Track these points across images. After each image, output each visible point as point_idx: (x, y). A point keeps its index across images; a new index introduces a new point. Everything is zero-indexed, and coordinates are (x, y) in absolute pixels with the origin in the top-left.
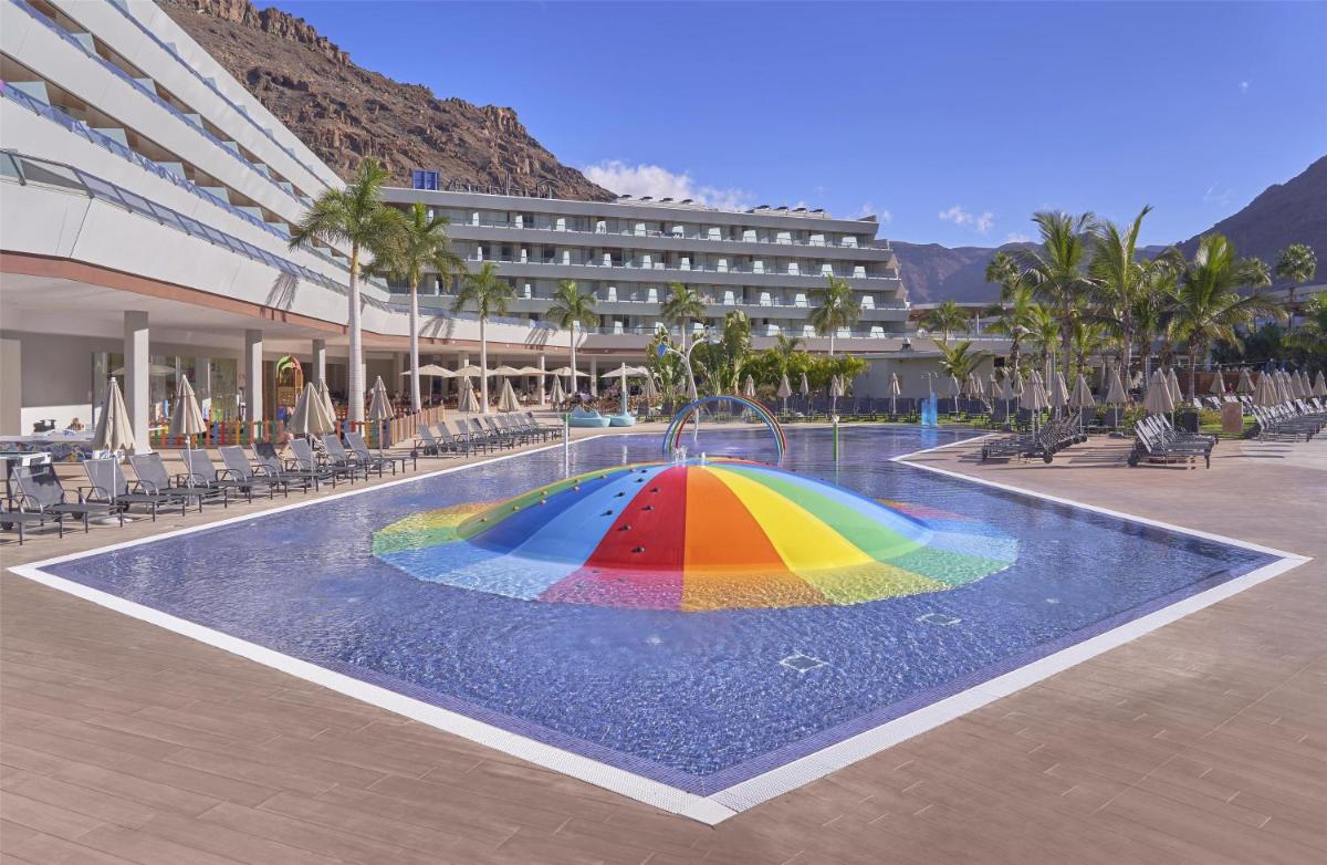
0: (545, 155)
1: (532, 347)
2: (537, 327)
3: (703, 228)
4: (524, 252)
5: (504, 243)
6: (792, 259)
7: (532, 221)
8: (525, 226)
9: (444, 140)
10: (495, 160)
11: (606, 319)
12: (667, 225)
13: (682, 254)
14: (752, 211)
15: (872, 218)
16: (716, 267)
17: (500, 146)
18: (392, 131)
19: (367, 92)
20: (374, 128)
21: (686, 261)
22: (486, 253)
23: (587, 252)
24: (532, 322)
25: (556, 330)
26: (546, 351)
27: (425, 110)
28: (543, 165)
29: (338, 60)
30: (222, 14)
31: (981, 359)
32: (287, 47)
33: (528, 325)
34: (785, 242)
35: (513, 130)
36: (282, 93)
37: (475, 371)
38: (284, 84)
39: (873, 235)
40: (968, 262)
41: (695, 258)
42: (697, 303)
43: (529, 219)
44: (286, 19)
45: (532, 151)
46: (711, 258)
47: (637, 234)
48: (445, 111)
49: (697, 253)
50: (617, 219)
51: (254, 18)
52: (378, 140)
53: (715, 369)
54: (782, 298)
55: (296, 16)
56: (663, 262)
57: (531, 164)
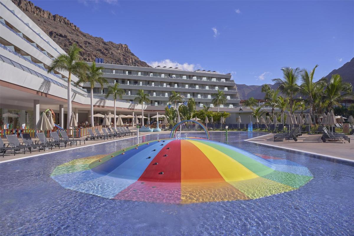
0: (136, 58)
1: (130, 109)
2: (132, 103)
3: (181, 76)
4: (128, 82)
5: (122, 79)
6: (207, 85)
7: (131, 73)
8: (129, 74)
9: (107, 53)
10: (122, 59)
11: (153, 101)
12: (171, 75)
13: (175, 83)
14: (195, 71)
15: (230, 74)
16: (185, 87)
17: (123, 55)
18: (92, 50)
19: (85, 39)
20: (86, 49)
21: (176, 85)
22: (117, 81)
23: (147, 82)
24: (131, 102)
25: (138, 104)
26: (135, 111)
27: (101, 44)
28: (135, 60)
29: (76, 29)
30: (42, 16)
31: (263, 113)
32: (61, 26)
33: (129, 103)
34: (205, 80)
35: (127, 51)
36: (59, 38)
37: (112, 116)
38: (60, 36)
39: (230, 79)
40: (253, 89)
41: (179, 84)
42: (179, 97)
43: (130, 72)
44: (61, 18)
45: (132, 57)
46: (183, 84)
47: (162, 77)
48: (107, 45)
49: (180, 83)
50: (156, 73)
51: (51, 17)
52: (88, 52)
53: (185, 115)
54: (204, 96)
55: (64, 17)
56: (169, 85)
57: (132, 60)
